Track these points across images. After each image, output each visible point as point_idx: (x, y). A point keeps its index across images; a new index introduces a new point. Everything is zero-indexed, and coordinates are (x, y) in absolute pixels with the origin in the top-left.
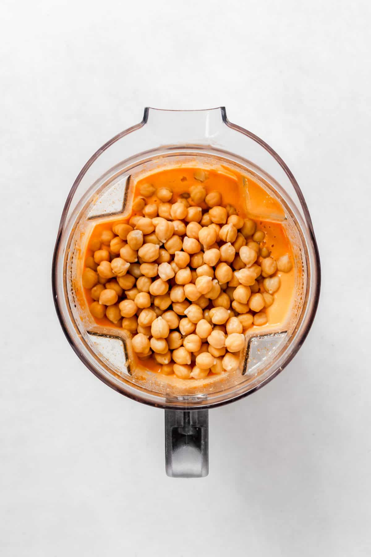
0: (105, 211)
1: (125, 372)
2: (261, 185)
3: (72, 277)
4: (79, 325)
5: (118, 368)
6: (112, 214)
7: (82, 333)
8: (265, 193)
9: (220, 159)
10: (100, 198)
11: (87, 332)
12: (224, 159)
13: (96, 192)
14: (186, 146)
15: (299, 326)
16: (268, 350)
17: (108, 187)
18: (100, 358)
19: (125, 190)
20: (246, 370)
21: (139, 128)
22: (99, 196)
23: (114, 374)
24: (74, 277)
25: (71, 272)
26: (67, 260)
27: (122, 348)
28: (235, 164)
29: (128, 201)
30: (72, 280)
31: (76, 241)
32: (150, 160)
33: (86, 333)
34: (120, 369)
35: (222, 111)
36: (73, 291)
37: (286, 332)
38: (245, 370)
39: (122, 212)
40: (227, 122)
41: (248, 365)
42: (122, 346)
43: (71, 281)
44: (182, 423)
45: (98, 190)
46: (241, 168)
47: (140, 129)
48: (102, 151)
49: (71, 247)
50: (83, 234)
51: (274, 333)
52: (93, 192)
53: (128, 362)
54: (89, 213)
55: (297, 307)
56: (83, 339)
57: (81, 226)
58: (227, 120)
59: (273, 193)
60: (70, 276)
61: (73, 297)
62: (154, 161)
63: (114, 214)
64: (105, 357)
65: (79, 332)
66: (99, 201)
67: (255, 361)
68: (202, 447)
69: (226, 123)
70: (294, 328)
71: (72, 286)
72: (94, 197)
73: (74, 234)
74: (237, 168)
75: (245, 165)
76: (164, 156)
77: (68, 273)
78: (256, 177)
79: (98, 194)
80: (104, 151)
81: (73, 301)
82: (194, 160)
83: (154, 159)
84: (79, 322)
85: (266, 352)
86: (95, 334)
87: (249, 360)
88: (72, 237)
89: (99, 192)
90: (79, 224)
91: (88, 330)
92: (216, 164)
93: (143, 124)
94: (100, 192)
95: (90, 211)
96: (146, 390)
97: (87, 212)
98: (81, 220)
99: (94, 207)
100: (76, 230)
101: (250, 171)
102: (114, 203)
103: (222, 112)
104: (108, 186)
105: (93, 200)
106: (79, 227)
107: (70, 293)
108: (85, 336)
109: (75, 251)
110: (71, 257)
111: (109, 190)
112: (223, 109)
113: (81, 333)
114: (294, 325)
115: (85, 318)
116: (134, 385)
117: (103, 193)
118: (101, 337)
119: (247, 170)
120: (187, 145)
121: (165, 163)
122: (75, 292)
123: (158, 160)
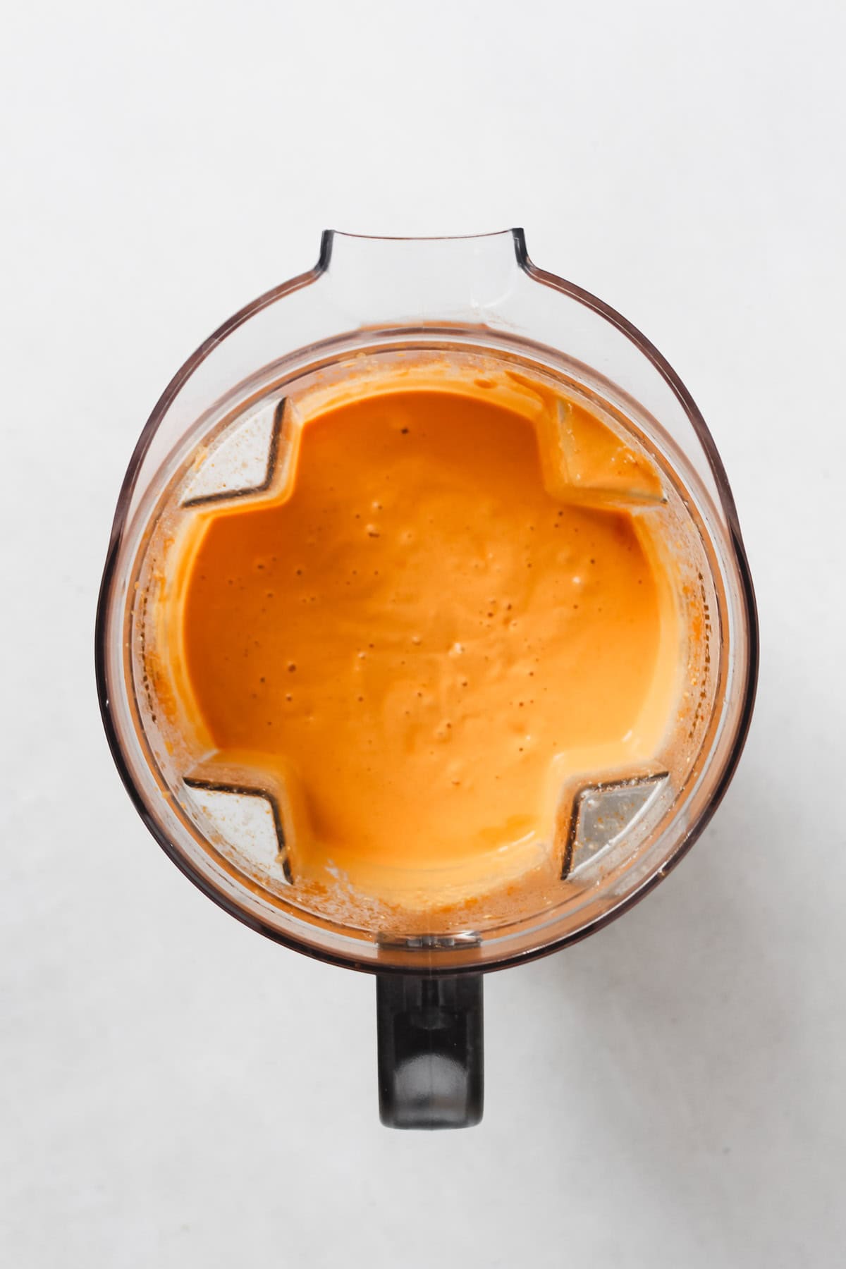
0: (224, 486)
1: (278, 878)
2: (607, 420)
3: (146, 648)
4: (164, 766)
5: (261, 867)
6: (240, 493)
7: (173, 787)
8: (613, 439)
9: (506, 357)
10: (211, 454)
11: (183, 781)
12: (515, 357)
13: (203, 440)
14: (424, 327)
15: (704, 762)
16: (622, 819)
17: (231, 429)
18: (215, 846)
19: (272, 434)
20: (569, 869)
21: (310, 283)
22: (211, 449)
23: (253, 885)
24: (150, 648)
25: (143, 635)
26: (132, 608)
27: (269, 819)
28: (543, 370)
29: (279, 461)
30: (146, 655)
31: (155, 560)
32: (333, 361)
33: (181, 785)
34: (266, 870)
35: (518, 239)
36: (147, 682)
37: (665, 774)
38: (566, 867)
39: (264, 488)
40: (529, 266)
41: (574, 855)
42: (268, 813)
43: (144, 657)
44: (419, 1003)
45: (205, 437)
46: (559, 380)
47: (311, 286)
48: (216, 340)
49: (141, 578)
50: (170, 542)
51: (636, 779)
52: (195, 442)
53: (284, 853)
54: (183, 492)
55: (693, 713)
56: (173, 801)
57: (166, 524)
58: (528, 262)
59: (635, 439)
60: (141, 646)
61: (149, 696)
62: (344, 364)
63: (245, 493)
64: (229, 841)
65: (165, 785)
66: (208, 462)
67: (591, 846)
68: (469, 1058)
69: (526, 268)
70: (689, 769)
71: (145, 670)
72: (196, 452)
73: (148, 544)
74: (547, 379)
75: (569, 373)
76: (369, 352)
77: (136, 639)
78: (596, 401)
79: (206, 445)
80: (222, 339)
81: (150, 708)
82: (441, 358)
83: (343, 358)
84: (164, 757)
85: (617, 824)
86: (202, 785)
87: (576, 843)
88: (145, 554)
89: (207, 441)
90: (160, 521)
91: (185, 776)
92: (496, 369)
93: (319, 272)
94: (213, 441)
95: (187, 487)
96: (329, 924)
97: (180, 488)
98: (165, 509)
99: (198, 476)
100: (154, 535)
101: (581, 385)
102: (244, 465)
103: (516, 240)
104: (230, 427)
105: (193, 462)
106: (160, 527)
107: (140, 688)
108: (179, 793)
109: (152, 583)
110: (143, 601)
111: (234, 435)
112: (519, 233)
113: (170, 787)
114: (688, 760)
115: (179, 744)
116: (300, 913)
117: (219, 442)
118: (219, 793)
119: (573, 385)
120: (426, 324)
121: (369, 368)
122: (154, 682)
123: (353, 360)
